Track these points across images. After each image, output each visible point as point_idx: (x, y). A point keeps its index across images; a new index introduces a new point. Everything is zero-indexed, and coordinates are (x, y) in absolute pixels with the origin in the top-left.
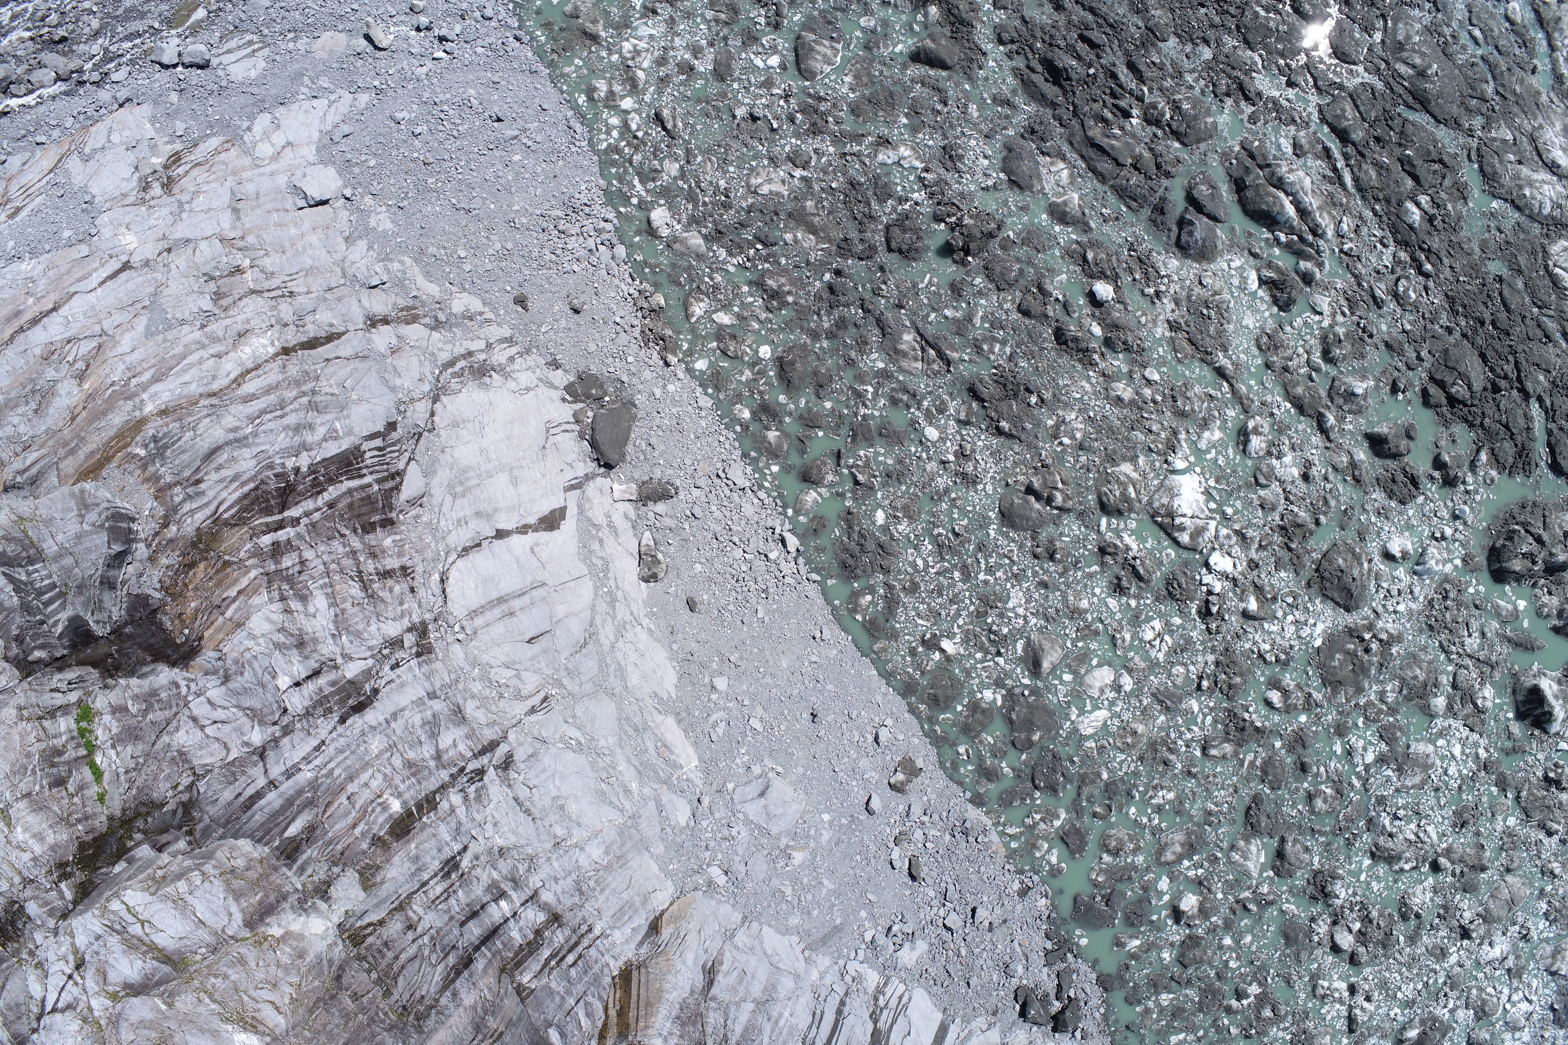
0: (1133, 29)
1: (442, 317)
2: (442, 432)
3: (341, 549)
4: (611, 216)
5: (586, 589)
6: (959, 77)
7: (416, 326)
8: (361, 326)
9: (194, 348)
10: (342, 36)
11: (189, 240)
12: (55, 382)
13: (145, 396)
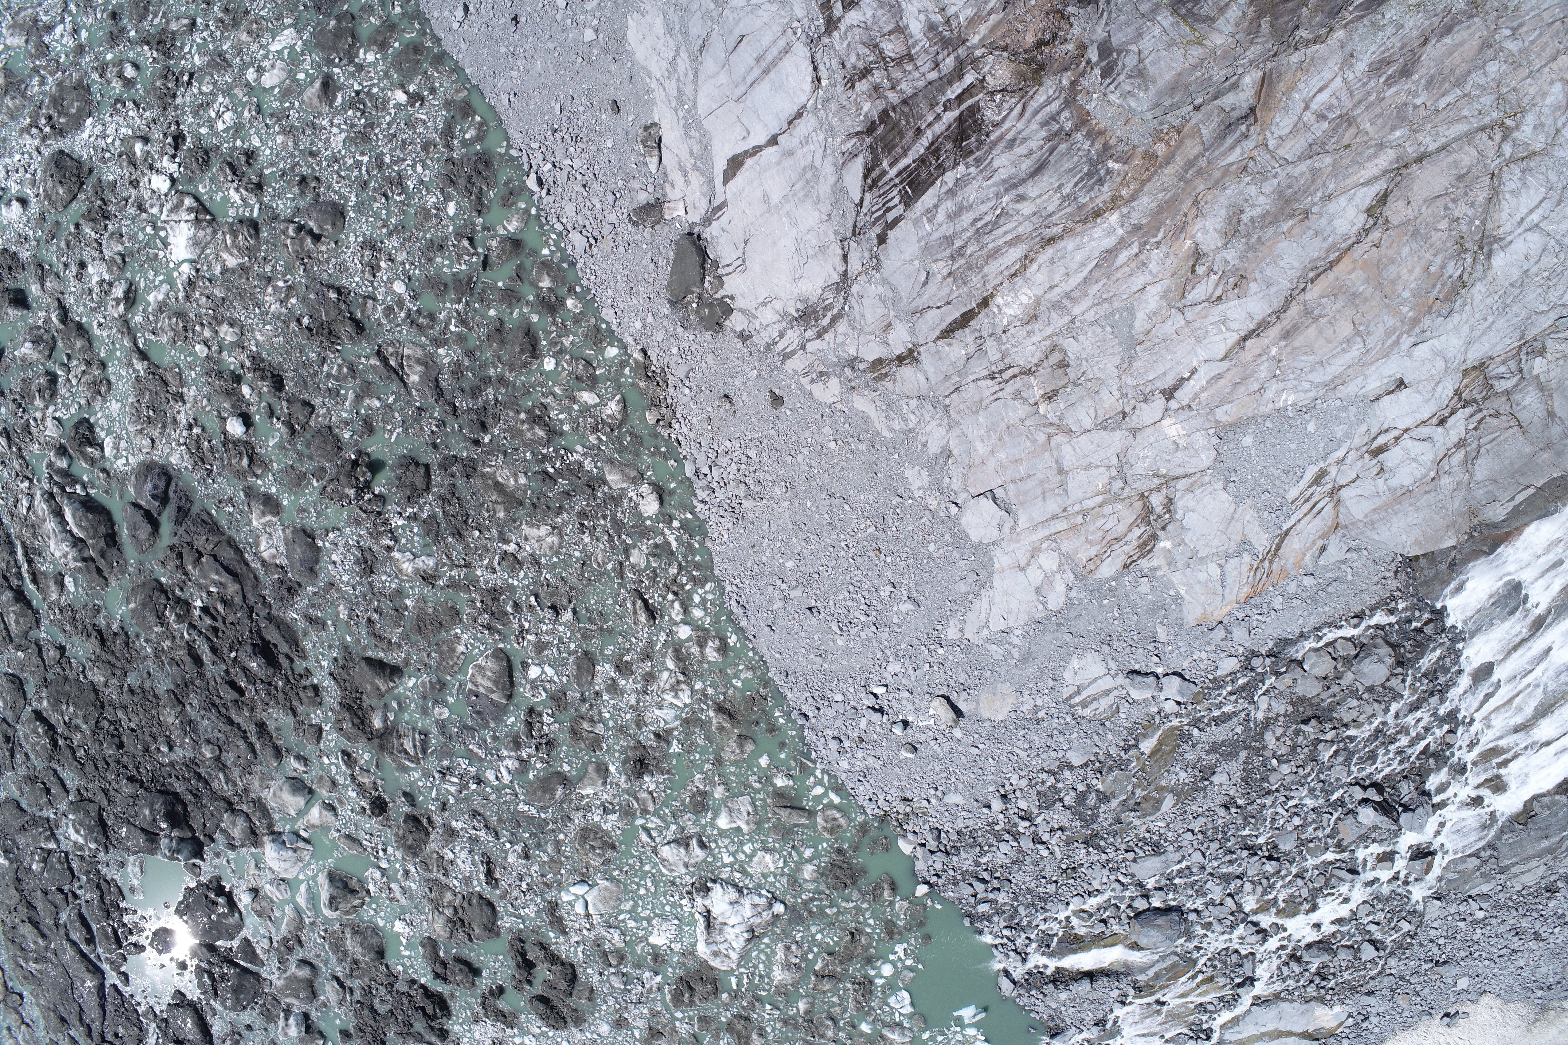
0: (195, 703)
1: (848, 371)
2: (832, 237)
3: (903, 86)
5: (703, 104)
6: (355, 649)
7: (871, 358)
8: (922, 349)
9: (1077, 294)
10: (985, 714)
11: (1105, 429)
12: (1225, 246)
13: (1120, 232)
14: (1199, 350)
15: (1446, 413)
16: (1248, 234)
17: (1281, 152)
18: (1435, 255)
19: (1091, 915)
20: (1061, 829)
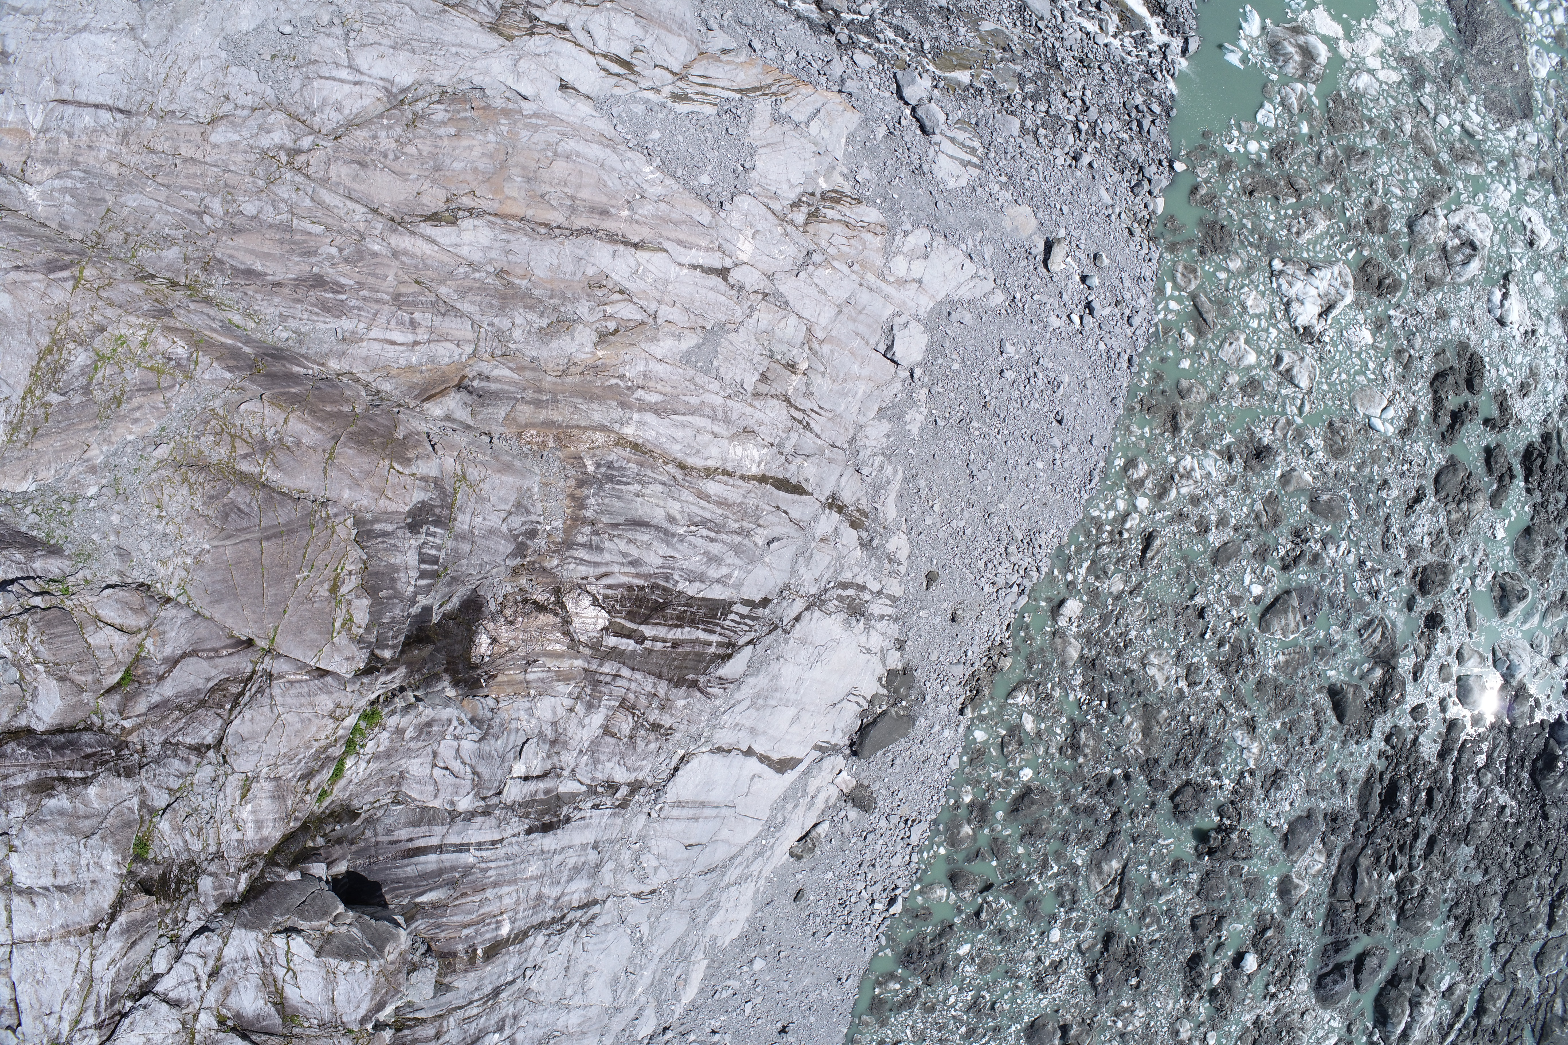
1: (875, 544)
2: (791, 642)
3: (648, 688)
4: (1044, 570)
5: (752, 831)
7: (854, 532)
8: (823, 499)
9: (707, 411)
10: (1034, 223)
11: (787, 303)
12: (579, 320)
13: (636, 416)
14: (673, 276)
15: (554, 31)
16: (555, 309)
17: (470, 335)
18: (440, 137)
19: (1101, 20)
20: (1064, 94)
